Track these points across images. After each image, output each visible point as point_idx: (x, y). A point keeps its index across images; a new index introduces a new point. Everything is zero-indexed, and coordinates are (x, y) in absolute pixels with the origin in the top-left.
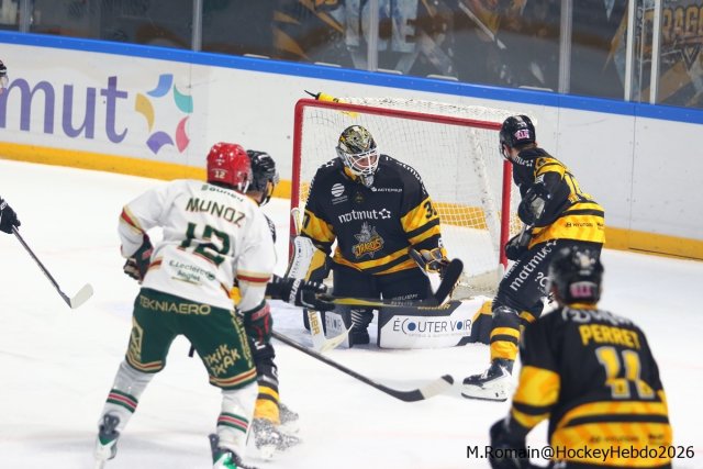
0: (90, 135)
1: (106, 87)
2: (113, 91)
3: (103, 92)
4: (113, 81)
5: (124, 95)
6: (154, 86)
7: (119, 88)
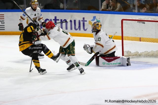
0: (80, 29)
1: (82, 20)
2: (84, 20)
3: (82, 21)
4: (84, 18)
5: (86, 21)
6: (92, 19)
7: (85, 20)
